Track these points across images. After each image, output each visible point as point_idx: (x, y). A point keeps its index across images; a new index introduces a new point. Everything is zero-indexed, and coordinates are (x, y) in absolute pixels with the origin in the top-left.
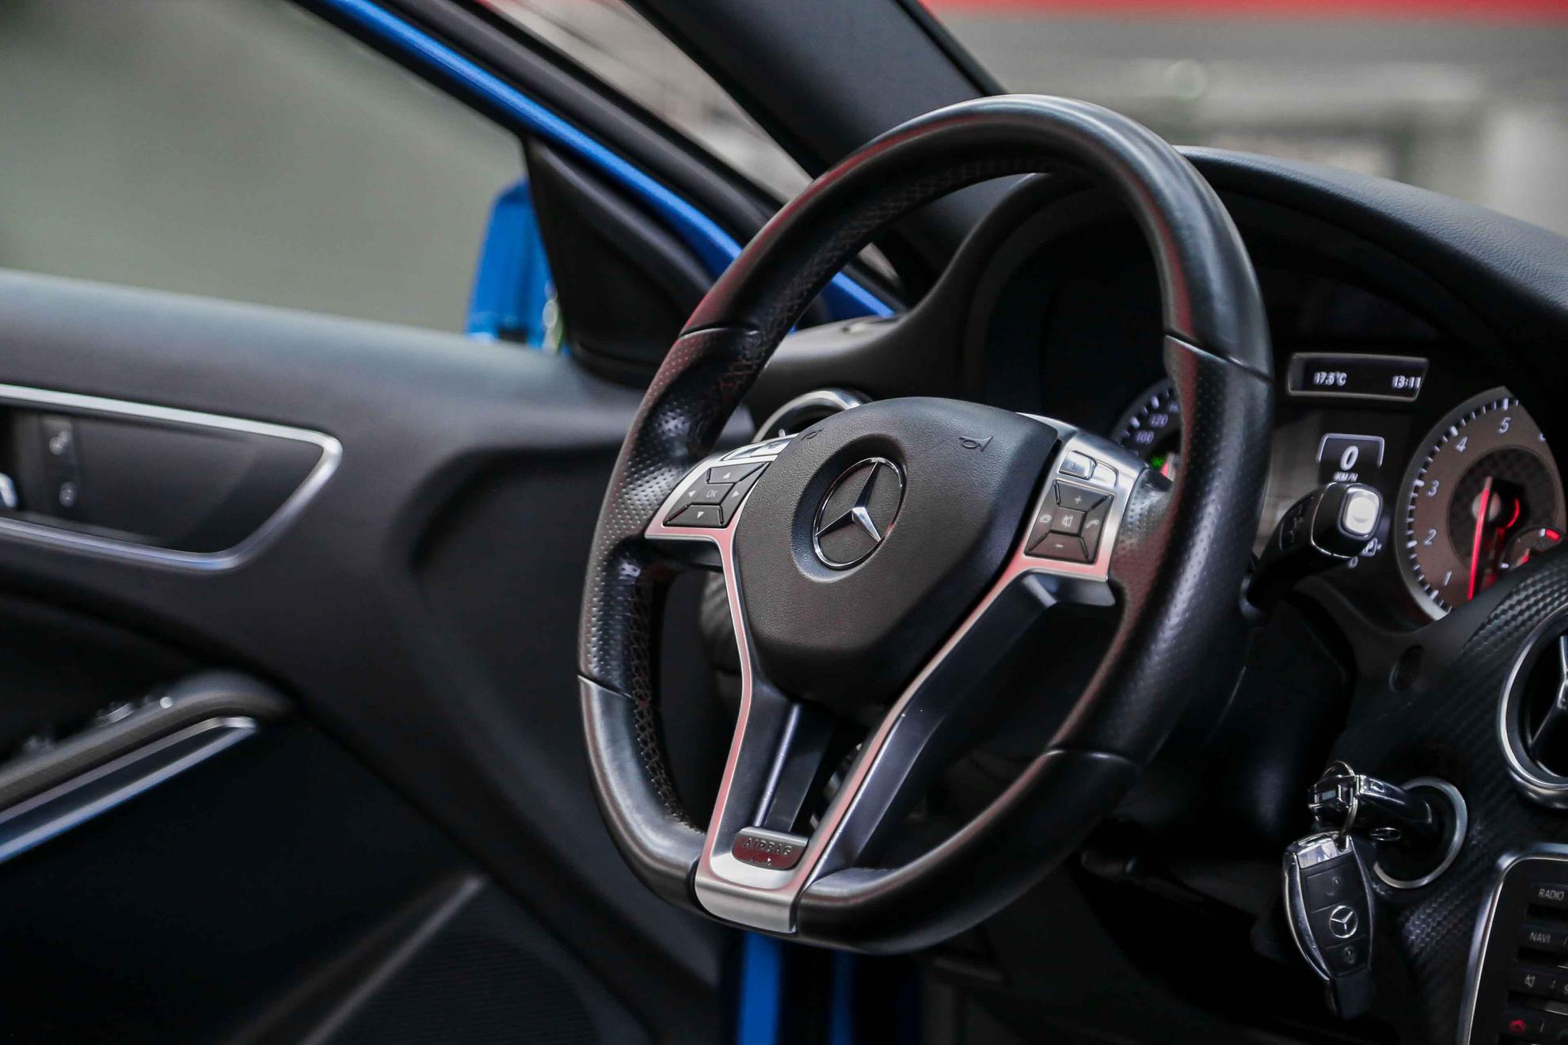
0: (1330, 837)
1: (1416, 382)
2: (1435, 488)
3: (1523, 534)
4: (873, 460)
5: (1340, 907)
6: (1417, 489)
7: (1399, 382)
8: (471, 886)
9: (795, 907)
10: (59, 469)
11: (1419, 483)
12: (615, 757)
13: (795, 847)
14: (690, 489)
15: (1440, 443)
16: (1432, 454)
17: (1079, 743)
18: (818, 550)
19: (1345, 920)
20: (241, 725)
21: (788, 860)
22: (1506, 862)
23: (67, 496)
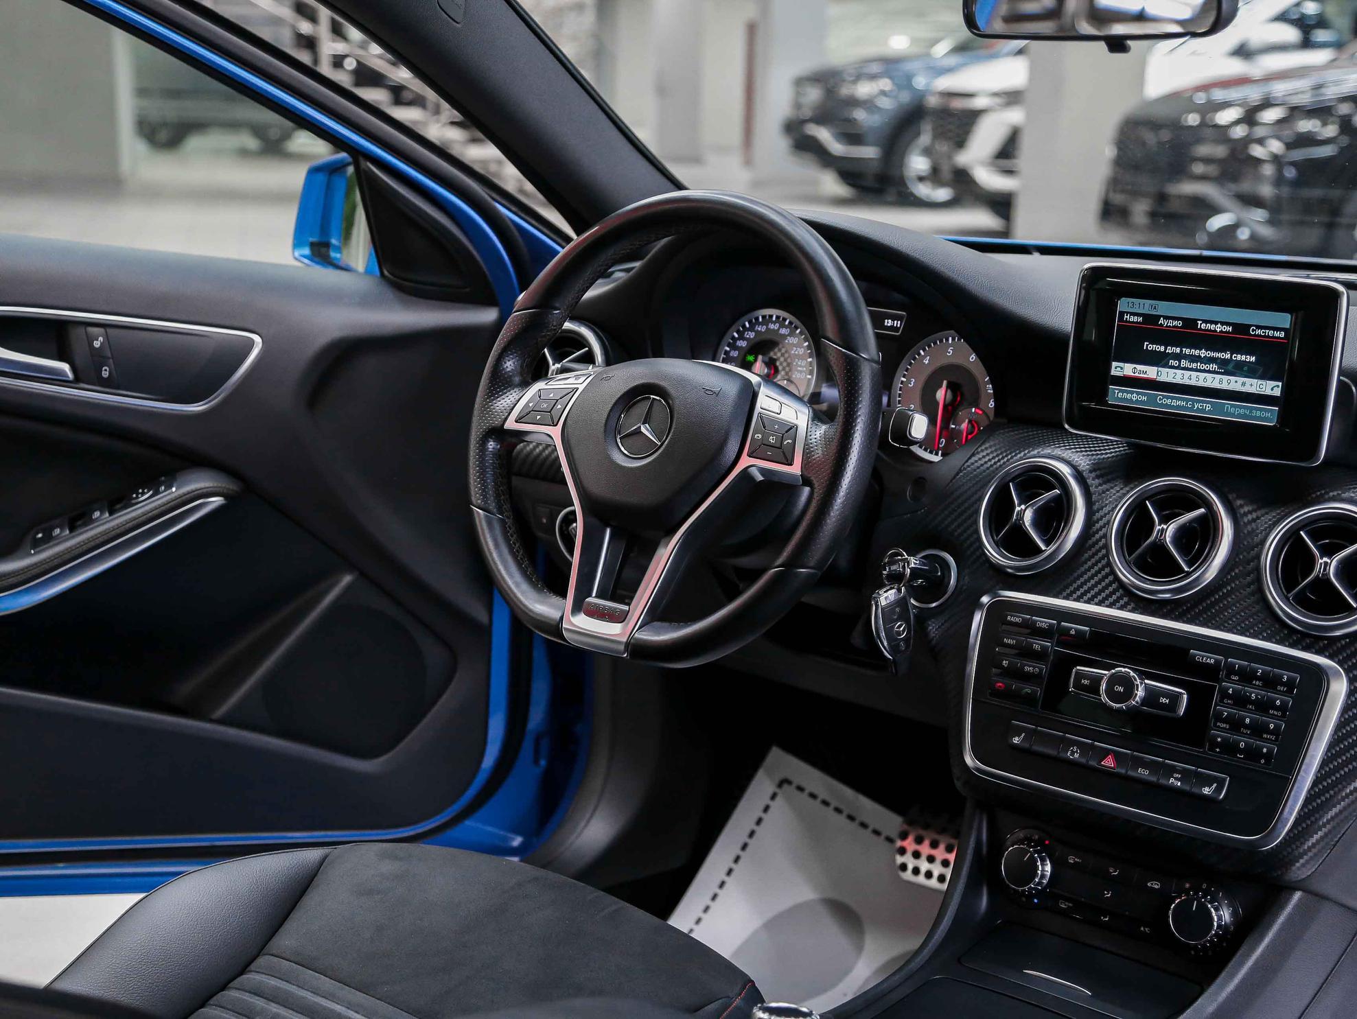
0: (893, 588)
1: (897, 324)
2: (912, 383)
3: (963, 410)
4: (652, 396)
5: (899, 623)
6: (902, 382)
7: (888, 323)
8: (347, 579)
9: (627, 644)
10: (98, 358)
11: (904, 379)
12: (501, 555)
13: (622, 611)
14: (529, 402)
15: (914, 359)
16: (910, 364)
17: (791, 564)
18: (623, 449)
19: (901, 629)
20: (217, 501)
21: (620, 618)
22: (985, 599)
23: (105, 374)
